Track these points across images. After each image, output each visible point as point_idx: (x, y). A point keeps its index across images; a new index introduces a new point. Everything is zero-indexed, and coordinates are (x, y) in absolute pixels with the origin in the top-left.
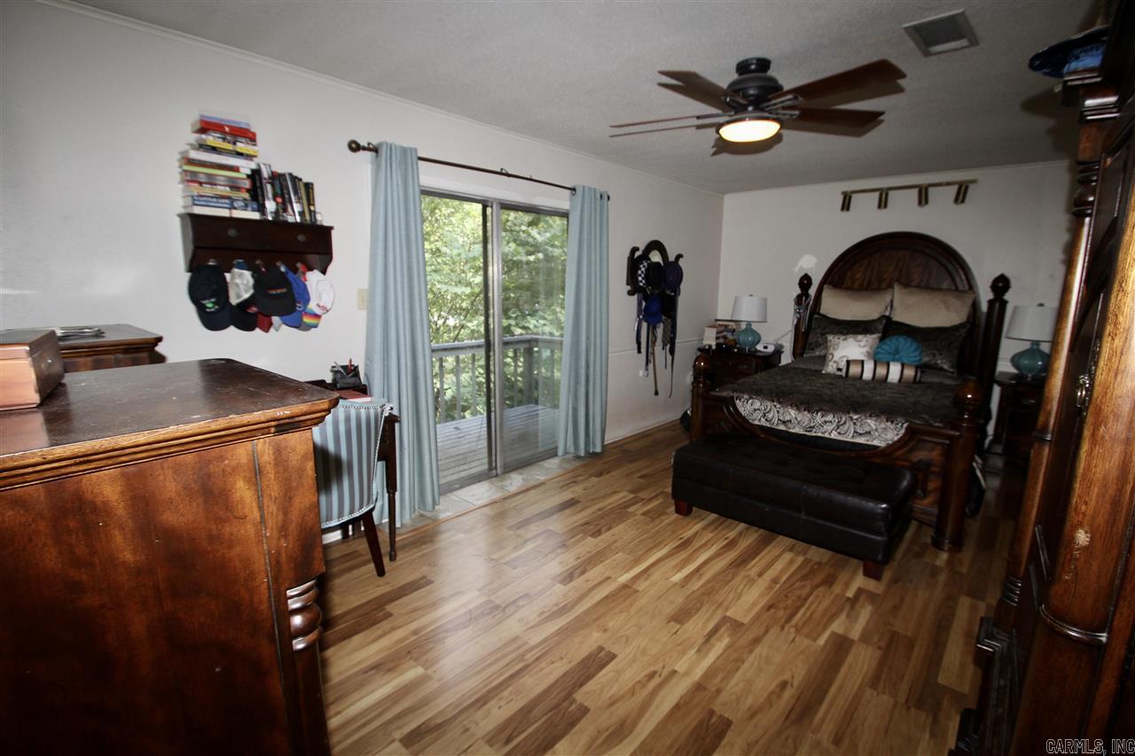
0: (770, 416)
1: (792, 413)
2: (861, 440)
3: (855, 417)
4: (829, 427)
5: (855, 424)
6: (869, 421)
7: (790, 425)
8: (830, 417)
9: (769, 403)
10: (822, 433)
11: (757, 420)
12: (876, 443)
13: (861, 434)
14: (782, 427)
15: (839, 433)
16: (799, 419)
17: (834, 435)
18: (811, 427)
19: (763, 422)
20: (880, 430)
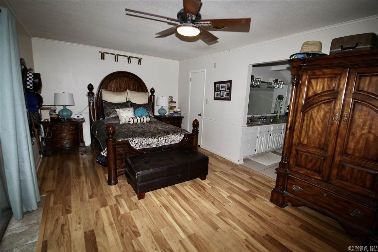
0: (143, 144)
1: (150, 141)
2: (172, 143)
3: (169, 136)
4: (163, 142)
5: (170, 138)
6: (173, 136)
7: (151, 145)
8: (163, 138)
9: (141, 139)
10: (162, 144)
11: (138, 147)
12: (176, 142)
13: (172, 141)
14: (148, 147)
15: (167, 143)
16: (154, 142)
17: (165, 144)
18: (158, 144)
19: (141, 148)
20: (176, 138)
